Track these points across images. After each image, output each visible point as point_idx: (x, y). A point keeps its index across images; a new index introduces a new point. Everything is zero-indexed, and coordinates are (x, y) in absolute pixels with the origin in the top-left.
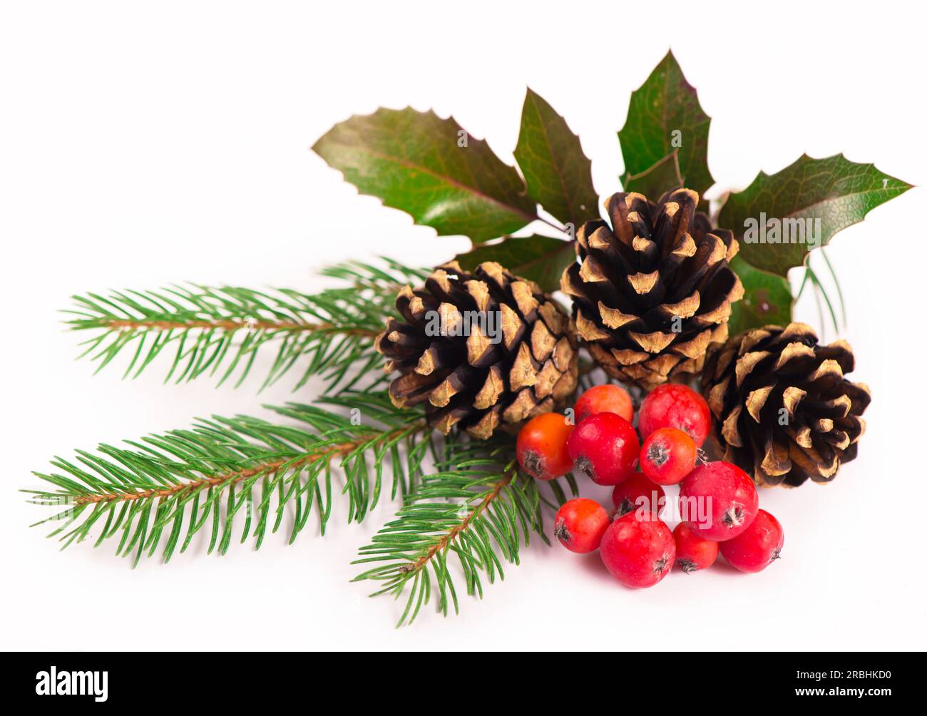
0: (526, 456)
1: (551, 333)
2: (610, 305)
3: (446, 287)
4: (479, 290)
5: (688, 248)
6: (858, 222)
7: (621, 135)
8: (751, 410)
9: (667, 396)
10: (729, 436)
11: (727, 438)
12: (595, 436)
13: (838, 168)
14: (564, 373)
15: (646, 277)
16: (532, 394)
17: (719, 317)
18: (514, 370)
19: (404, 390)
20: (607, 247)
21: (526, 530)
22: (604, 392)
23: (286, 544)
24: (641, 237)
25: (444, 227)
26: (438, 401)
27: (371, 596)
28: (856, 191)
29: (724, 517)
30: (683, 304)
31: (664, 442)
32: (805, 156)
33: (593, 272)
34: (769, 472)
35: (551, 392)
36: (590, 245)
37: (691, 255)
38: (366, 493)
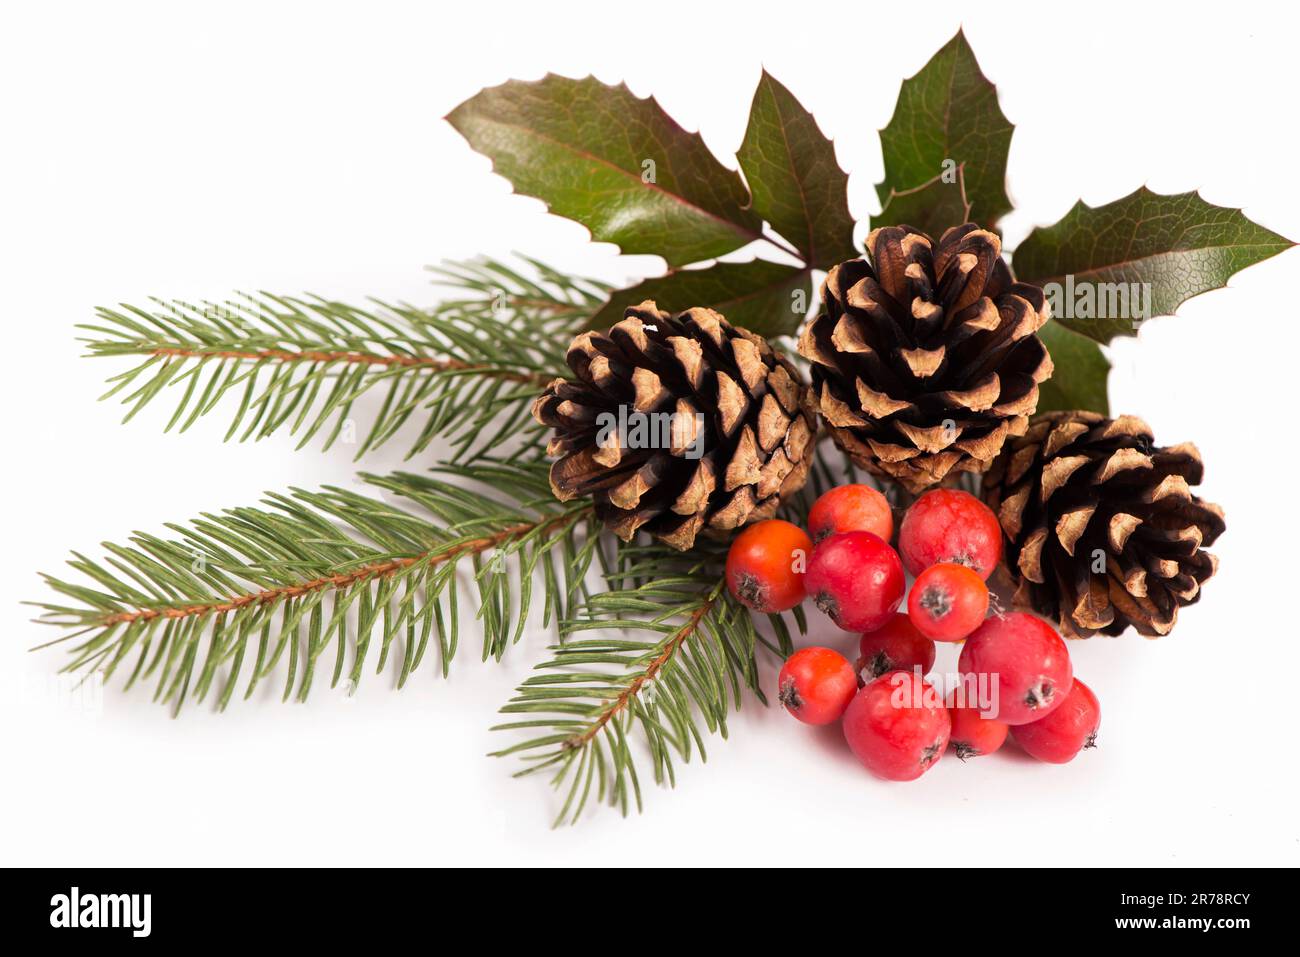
0: (741, 580)
1: (784, 410)
2: (875, 386)
3: (642, 343)
4: (689, 353)
5: (989, 319)
6: (1217, 288)
7: (884, 135)
8: (1063, 540)
9: (945, 509)
10: (1028, 568)
11: (1025, 572)
12: (845, 567)
13: (1190, 211)
14: (796, 464)
15: (929, 355)
16: (752, 494)
17: (1023, 409)
18: (733, 465)
19: (572, 478)
20: (874, 308)
21: (736, 685)
22: (855, 498)
23: (392, 687)
24: (924, 300)
25: (630, 243)
26: (623, 500)
27: (516, 776)
28: (1214, 244)
29: (1027, 696)
30: (977, 393)
31: (946, 585)
32: (1144, 189)
33: (853, 339)
34: (1083, 624)
35: (778, 491)
36: (850, 302)
37: (992, 328)
38: (507, 613)
